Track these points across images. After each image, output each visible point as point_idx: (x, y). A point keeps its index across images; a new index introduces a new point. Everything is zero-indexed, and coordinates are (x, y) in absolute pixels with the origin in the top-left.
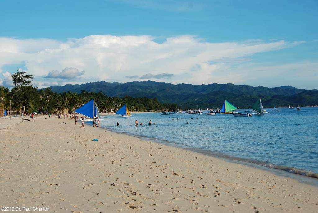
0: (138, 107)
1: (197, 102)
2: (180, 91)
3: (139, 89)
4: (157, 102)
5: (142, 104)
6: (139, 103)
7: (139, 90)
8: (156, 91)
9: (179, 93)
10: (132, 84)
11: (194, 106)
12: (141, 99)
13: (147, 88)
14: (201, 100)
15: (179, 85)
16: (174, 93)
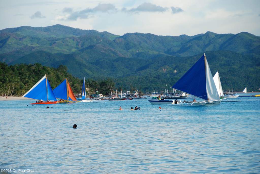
0: (18, 87)
1: (168, 76)
2: (130, 50)
3: (35, 45)
4: (66, 76)
5: (29, 79)
6: (23, 77)
7: (33, 48)
8: (74, 50)
9: (128, 55)
10: (19, 33)
11: (159, 85)
12: (29, 67)
13: (53, 42)
14: (175, 71)
15: (127, 36)
16: (116, 54)
